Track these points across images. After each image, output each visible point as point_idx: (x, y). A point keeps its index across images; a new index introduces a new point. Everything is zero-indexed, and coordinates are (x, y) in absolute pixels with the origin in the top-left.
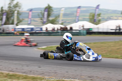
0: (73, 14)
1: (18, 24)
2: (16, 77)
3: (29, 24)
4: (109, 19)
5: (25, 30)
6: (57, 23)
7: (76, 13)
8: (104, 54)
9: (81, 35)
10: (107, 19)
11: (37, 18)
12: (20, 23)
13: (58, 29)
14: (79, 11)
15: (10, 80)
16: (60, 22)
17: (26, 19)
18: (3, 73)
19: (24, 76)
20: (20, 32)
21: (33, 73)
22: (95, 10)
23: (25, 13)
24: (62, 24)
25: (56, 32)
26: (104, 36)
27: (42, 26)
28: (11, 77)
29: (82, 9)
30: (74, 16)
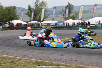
0: (91, 11)
1: (45, 20)
2: (43, 64)
3: (53, 19)
5: (50, 24)
6: (77, 18)
9: (97, 29)
11: (60, 14)
12: (46, 18)
14: (95, 9)
16: (79, 18)
17: (51, 16)
18: (32, 61)
19: (50, 63)
20: (46, 26)
23: (50, 10)
24: (81, 19)
25: (75, 26)
27: (65, 21)
28: (39, 64)
29: (98, 7)
30: (92, 13)
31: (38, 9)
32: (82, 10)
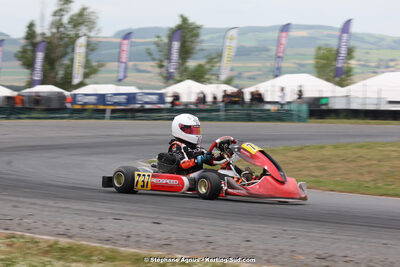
0: (267, 50)
1: (87, 81)
2: (83, 253)
3: (120, 80)
4: (385, 66)
5: (109, 99)
6: (214, 77)
7: (274, 48)
8: (367, 182)
9: (292, 121)
10: (378, 67)
11: (147, 61)
12: (93, 76)
13: (215, 98)
14: (284, 41)
15: (61, 263)
16: (223, 77)
17: (113, 65)
18: (37, 242)
19: (107, 252)
20: (92, 107)
21: (138, 241)
22: (340, 39)
23: (108, 44)
24: (228, 82)
25: (208, 107)
26: (368, 123)
27: (164, 87)
28: (64, 253)
30: (271, 57)
31: (61, 39)
32: (234, 44)
